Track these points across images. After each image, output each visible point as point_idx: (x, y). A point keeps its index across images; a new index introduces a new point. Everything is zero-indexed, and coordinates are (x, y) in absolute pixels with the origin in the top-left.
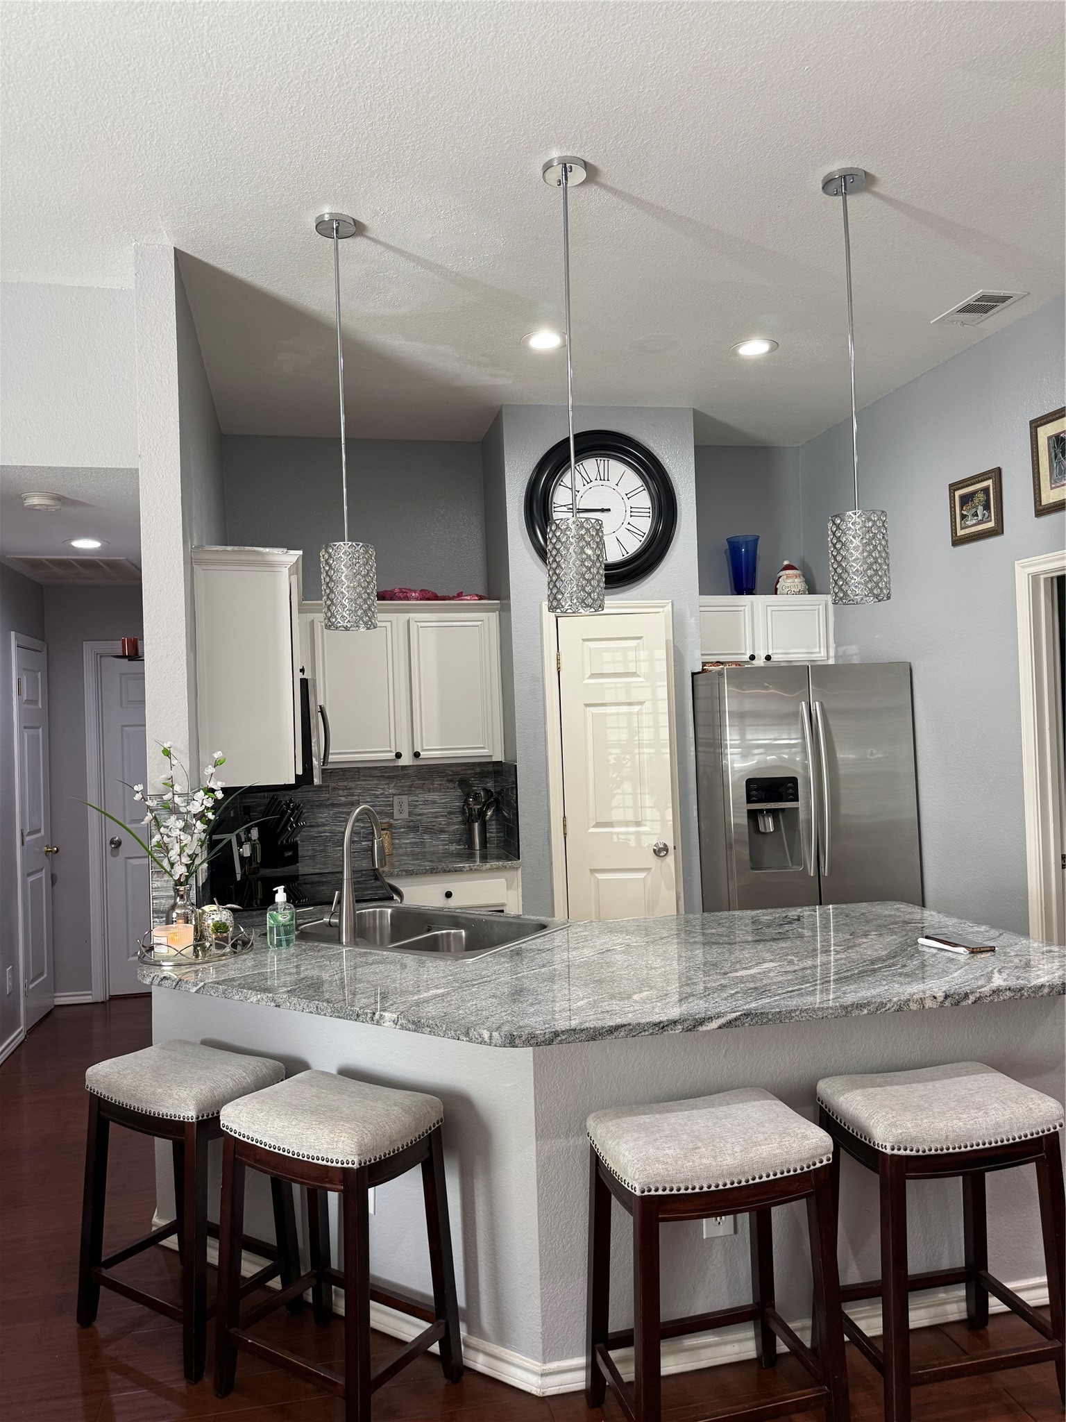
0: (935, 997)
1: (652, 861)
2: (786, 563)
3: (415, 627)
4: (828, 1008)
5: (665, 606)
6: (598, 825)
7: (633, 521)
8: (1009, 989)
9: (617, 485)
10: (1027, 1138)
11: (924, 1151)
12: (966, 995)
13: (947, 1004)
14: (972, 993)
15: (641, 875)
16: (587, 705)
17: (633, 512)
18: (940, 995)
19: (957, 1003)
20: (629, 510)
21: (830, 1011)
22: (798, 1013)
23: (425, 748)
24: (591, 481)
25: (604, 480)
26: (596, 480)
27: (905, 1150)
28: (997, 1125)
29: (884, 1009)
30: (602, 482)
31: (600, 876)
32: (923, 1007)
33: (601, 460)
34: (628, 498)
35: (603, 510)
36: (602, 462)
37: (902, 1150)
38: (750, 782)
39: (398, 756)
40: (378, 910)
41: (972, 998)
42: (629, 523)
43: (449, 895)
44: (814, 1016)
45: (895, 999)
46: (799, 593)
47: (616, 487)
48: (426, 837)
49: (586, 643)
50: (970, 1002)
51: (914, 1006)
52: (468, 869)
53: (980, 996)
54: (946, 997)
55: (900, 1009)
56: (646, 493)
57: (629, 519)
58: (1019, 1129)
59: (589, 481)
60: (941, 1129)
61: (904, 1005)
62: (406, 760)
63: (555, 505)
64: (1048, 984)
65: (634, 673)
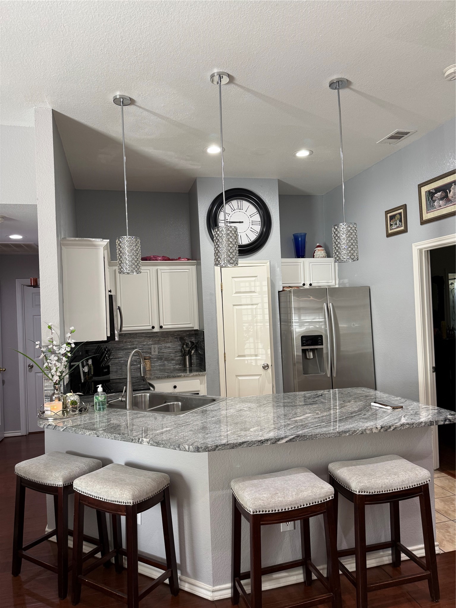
0: (377, 428)
1: (262, 371)
2: (318, 244)
3: (160, 272)
4: (332, 433)
5: (267, 263)
6: (239, 356)
7: (253, 227)
8: (408, 424)
9: (246, 211)
10: (415, 486)
11: (372, 493)
12: (390, 427)
13: (382, 430)
14: (392, 426)
15: (257, 377)
16: (234, 305)
17: (253, 223)
18: (379, 427)
19: (386, 430)
20: (251, 222)
21: (333, 434)
22: (319, 435)
23: (165, 324)
24: (235, 210)
25: (240, 209)
26: (237, 209)
27: (365, 492)
28: (403, 481)
29: (355, 433)
30: (240, 210)
31: (240, 378)
32: (372, 432)
33: (239, 201)
34: (251, 217)
35: (240, 222)
36: (240, 202)
37: (363, 492)
38: (303, 337)
39: (153, 327)
40: (143, 394)
41: (392, 428)
42: (251, 228)
43: (175, 387)
44: (326, 437)
45: (360, 429)
46: (323, 257)
47: (245, 212)
48: (166, 362)
49: (233, 279)
50: (392, 430)
51: (368, 432)
52: (183, 376)
53: (396, 427)
54: (382, 428)
55: (362, 433)
56: (258, 215)
57: (251, 226)
58: (412, 483)
59: (234, 210)
60: (380, 484)
61: (364, 431)
62: (157, 329)
63: (220, 220)
64: (424, 421)
65: (254, 291)
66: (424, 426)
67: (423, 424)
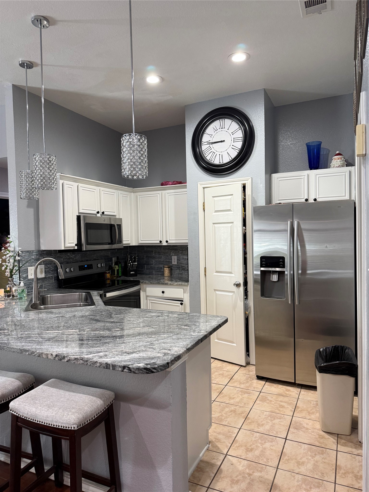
0: (52, 355)
1: (235, 288)
2: (337, 152)
3: (167, 195)
5: (248, 180)
6: (217, 272)
7: (235, 144)
9: (228, 129)
13: (57, 359)
14: (66, 357)
15: (231, 294)
16: (214, 224)
17: (235, 140)
19: (61, 360)
20: (233, 139)
23: (170, 239)
24: (217, 130)
25: (223, 128)
26: (219, 129)
29: (34, 354)
31: (217, 292)
32: (48, 358)
33: (221, 120)
34: (233, 134)
35: (221, 141)
36: (221, 121)
38: (262, 258)
39: (161, 242)
42: (233, 145)
43: (163, 292)
47: (227, 131)
49: (214, 198)
52: (169, 284)
56: (240, 131)
57: (233, 144)
63: (203, 142)
66: (99, 367)
67: (98, 365)
